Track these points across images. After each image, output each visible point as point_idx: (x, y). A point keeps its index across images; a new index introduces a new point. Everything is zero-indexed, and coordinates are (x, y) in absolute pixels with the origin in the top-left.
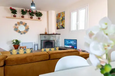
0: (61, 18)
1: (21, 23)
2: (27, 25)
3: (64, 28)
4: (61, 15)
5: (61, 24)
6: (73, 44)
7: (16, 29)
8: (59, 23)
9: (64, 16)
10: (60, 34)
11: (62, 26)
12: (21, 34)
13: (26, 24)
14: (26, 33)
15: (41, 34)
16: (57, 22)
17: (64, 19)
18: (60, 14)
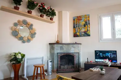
0: (82, 23)
1: (25, 23)
2: (33, 27)
3: (89, 35)
4: (83, 19)
5: (83, 30)
6: (111, 56)
7: (15, 34)
8: (79, 28)
9: (89, 20)
10: (81, 44)
11: (85, 32)
12: (24, 42)
13: (32, 25)
14: (31, 41)
15: (50, 44)
16: (74, 27)
17: (89, 24)
18: (80, 17)
